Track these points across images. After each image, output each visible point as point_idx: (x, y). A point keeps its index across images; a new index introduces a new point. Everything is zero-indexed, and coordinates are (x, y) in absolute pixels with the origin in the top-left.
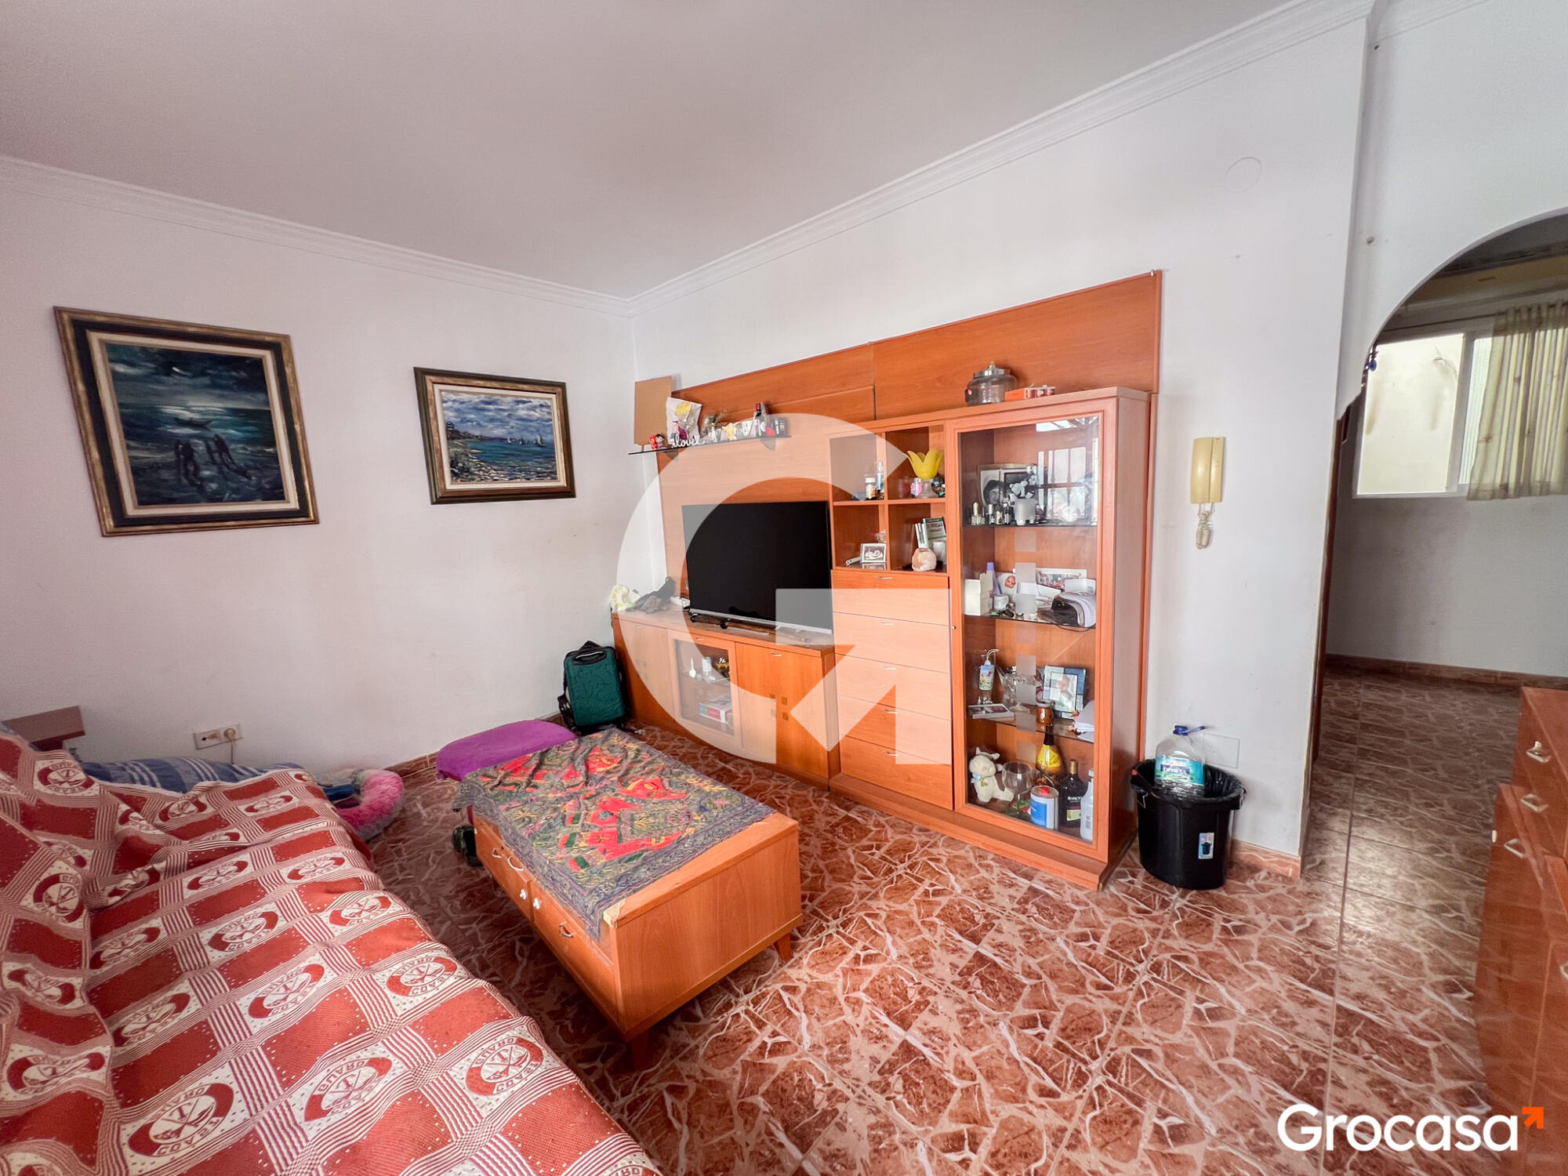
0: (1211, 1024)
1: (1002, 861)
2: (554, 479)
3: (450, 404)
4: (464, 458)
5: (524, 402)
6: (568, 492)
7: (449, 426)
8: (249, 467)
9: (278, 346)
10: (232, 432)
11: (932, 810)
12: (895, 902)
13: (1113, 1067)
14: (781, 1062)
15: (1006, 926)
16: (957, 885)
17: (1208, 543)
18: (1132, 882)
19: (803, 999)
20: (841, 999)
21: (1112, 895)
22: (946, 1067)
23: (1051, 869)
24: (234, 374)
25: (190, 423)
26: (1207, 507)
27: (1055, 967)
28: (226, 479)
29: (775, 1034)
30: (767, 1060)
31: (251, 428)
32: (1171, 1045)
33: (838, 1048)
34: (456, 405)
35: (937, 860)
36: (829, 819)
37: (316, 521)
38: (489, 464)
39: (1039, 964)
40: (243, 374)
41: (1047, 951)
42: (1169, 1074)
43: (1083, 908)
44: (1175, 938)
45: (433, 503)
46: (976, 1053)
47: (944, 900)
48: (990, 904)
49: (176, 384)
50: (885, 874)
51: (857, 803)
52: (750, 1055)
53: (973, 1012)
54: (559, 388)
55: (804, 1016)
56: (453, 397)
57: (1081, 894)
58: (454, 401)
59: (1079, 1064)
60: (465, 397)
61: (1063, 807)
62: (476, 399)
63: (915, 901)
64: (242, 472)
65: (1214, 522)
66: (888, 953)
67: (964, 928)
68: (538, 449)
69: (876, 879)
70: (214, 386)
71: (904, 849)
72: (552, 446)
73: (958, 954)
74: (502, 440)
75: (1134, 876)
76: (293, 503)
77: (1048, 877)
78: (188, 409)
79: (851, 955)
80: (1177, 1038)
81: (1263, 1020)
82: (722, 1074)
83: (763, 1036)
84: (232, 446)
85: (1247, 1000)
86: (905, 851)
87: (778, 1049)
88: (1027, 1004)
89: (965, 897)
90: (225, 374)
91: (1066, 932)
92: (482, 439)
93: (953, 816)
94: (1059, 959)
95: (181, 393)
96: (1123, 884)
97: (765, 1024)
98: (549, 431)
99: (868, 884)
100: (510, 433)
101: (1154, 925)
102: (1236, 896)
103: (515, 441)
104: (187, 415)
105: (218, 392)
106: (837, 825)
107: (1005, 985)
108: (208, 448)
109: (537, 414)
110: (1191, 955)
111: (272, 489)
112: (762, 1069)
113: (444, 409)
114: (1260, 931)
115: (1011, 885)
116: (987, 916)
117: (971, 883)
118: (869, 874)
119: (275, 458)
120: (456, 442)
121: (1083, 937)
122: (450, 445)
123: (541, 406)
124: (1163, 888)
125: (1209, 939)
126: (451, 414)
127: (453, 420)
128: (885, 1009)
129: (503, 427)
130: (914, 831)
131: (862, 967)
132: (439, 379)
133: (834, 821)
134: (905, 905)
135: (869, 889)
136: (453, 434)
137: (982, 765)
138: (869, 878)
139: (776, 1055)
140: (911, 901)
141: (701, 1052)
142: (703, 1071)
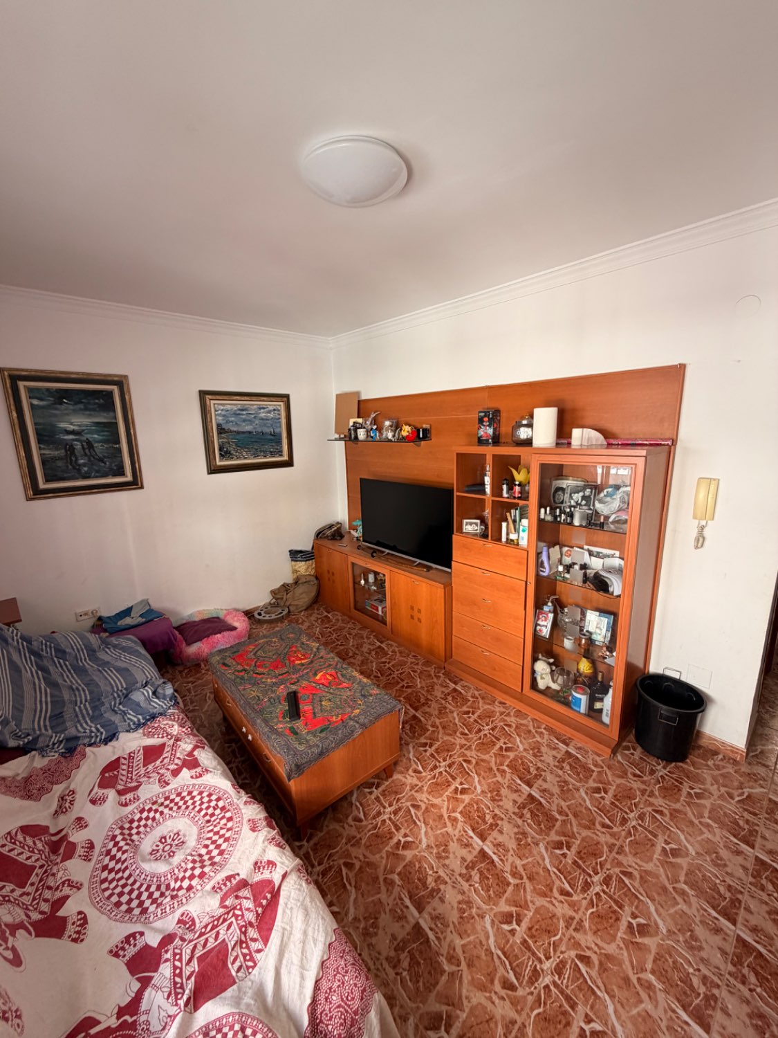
0: (672, 860)
1: (550, 730)
2: (281, 455)
3: (220, 412)
4: (227, 445)
5: (264, 408)
6: (289, 463)
7: (219, 425)
8: (105, 457)
9: (121, 383)
10: (96, 436)
11: (507, 691)
12: (481, 753)
13: (607, 881)
14: (409, 854)
15: (549, 777)
16: (520, 744)
17: (702, 546)
18: (633, 754)
19: (423, 814)
20: (446, 816)
21: (619, 762)
22: (506, 869)
23: (580, 740)
24: (97, 401)
25: (73, 432)
26: (703, 523)
27: (578, 809)
28: (92, 464)
29: (405, 835)
30: (400, 852)
31: (105, 433)
32: (645, 871)
33: (442, 850)
34: (223, 413)
35: (509, 726)
36: (444, 689)
37: (142, 487)
38: (242, 448)
39: (568, 806)
40: (102, 401)
41: (574, 798)
42: (641, 890)
43: (600, 769)
44: (656, 797)
45: (209, 473)
46: (524, 862)
47: (511, 755)
48: (540, 760)
49: (66, 409)
50: (477, 733)
51: (461, 680)
52: (391, 848)
53: (524, 834)
54: (285, 398)
55: (423, 825)
56: (222, 408)
57: (598, 759)
58: (222, 410)
59: (586, 877)
60: (228, 407)
61: (592, 700)
62: (235, 408)
63: (494, 753)
64: (101, 460)
65: (706, 532)
66: (475, 788)
67: (523, 776)
68: (273, 437)
69: (470, 736)
70: (86, 409)
71: (489, 715)
72: (280, 435)
73: (517, 794)
74: (250, 432)
75: (635, 750)
76: (129, 478)
77: (579, 745)
78: (71, 424)
79: (453, 787)
80: (649, 867)
81: (706, 860)
82: (375, 858)
83: (399, 836)
84: (96, 445)
85: (697, 846)
86: (490, 717)
87: (407, 846)
88: (558, 833)
89: (525, 754)
90: (92, 401)
91: (587, 786)
92: (238, 433)
93: (520, 697)
94: (580, 804)
95: (67, 414)
96: (627, 755)
97: (400, 829)
98: (278, 425)
99: (465, 739)
100: (255, 428)
101: (644, 787)
102: (699, 771)
103: (258, 433)
104: (72, 428)
105: (88, 412)
106: (449, 694)
107: (546, 818)
108: (82, 446)
109: (271, 415)
110: (665, 811)
111: (119, 469)
112: (397, 856)
113: (216, 415)
114: (712, 798)
115: (555, 749)
116: (538, 769)
117: (530, 744)
118: (466, 731)
119: (119, 450)
120: (223, 435)
121: (597, 790)
122: (219, 438)
123: (274, 410)
124: (653, 760)
125: (678, 800)
126: (220, 418)
127: (221, 422)
128: (471, 826)
129: (251, 425)
130: (496, 703)
131: (459, 796)
132: (214, 397)
133: (446, 691)
134: (488, 756)
135: (465, 742)
136: (221, 430)
137: (542, 667)
138: (466, 734)
139: (406, 849)
140: (491, 754)
141: (363, 842)
142: (364, 855)
